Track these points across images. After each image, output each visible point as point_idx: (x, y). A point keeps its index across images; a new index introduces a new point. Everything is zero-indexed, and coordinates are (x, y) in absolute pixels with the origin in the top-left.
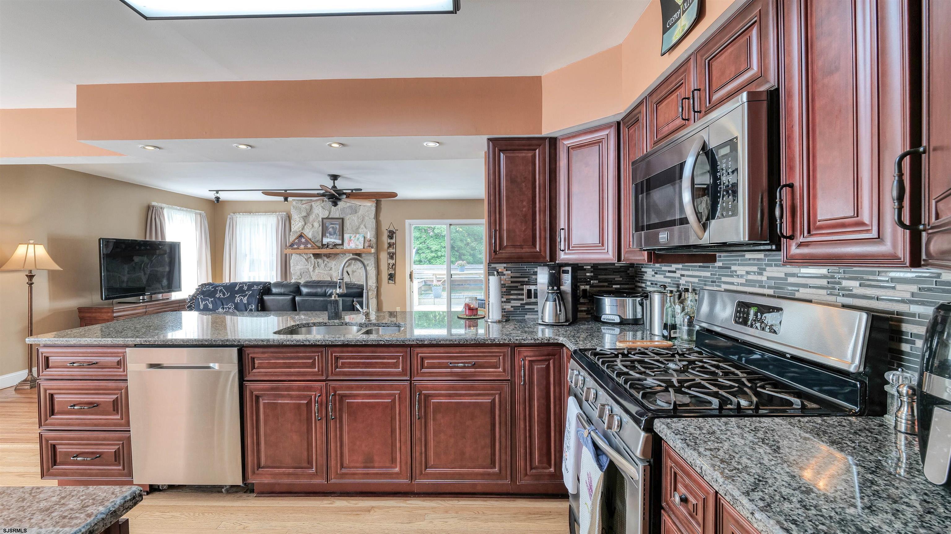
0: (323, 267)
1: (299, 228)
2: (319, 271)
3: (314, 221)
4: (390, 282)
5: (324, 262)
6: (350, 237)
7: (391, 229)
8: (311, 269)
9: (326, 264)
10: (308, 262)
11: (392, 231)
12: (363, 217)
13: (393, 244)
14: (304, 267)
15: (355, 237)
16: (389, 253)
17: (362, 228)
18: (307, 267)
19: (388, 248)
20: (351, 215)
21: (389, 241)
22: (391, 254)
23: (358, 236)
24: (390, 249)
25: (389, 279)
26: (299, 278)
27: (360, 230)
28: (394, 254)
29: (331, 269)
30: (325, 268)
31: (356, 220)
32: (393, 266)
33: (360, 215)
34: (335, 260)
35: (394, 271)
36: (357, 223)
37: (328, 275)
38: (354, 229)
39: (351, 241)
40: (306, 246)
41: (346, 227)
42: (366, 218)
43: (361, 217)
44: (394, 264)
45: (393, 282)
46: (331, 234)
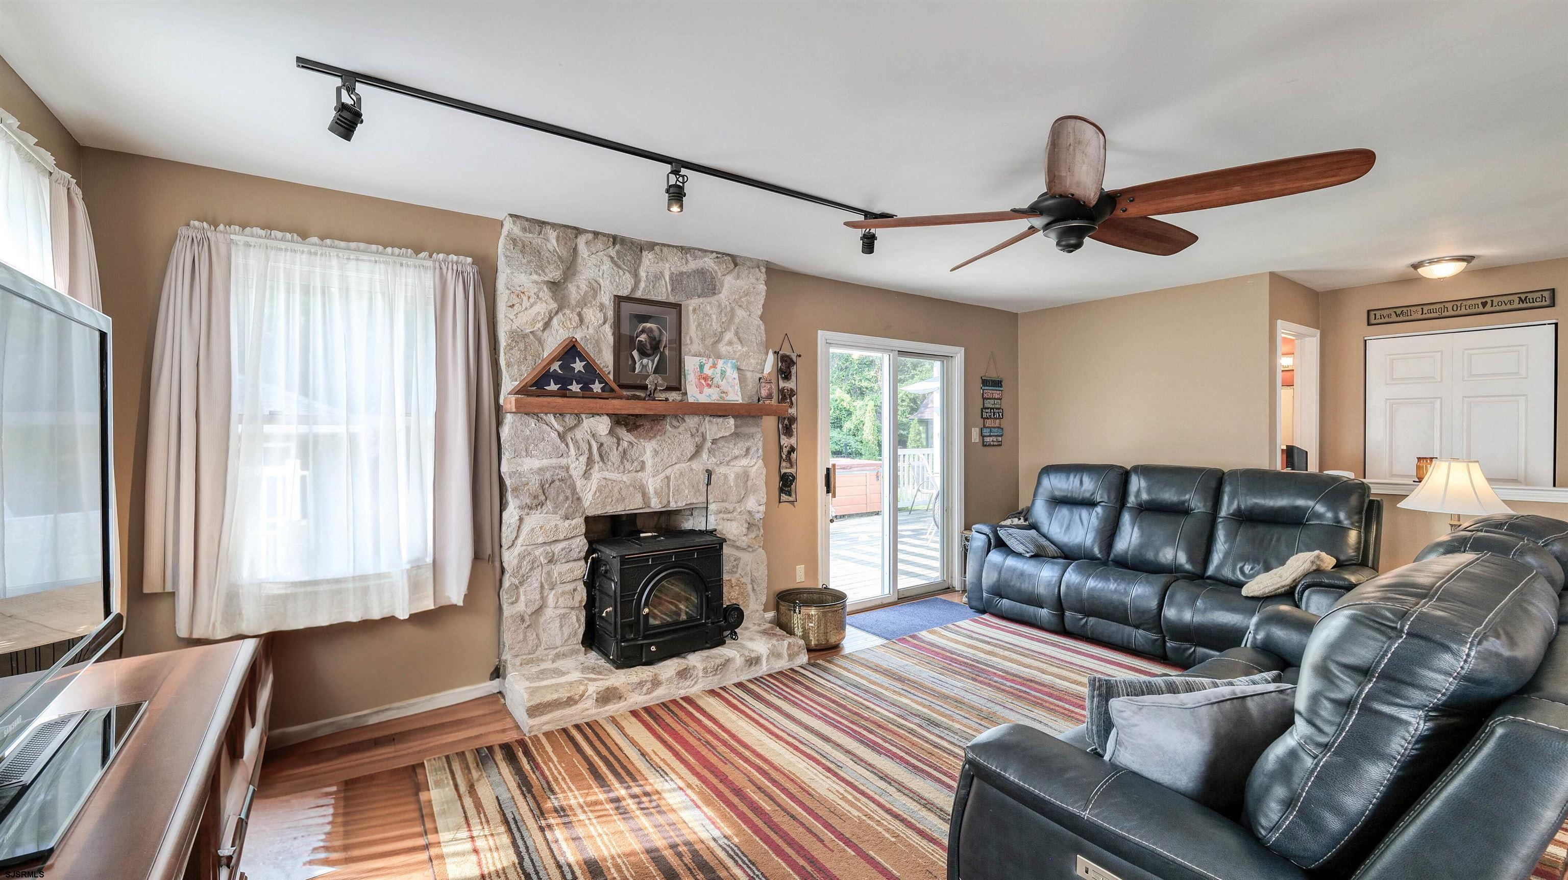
0: (617, 463)
1: (534, 322)
2: (607, 474)
3: (583, 302)
4: (784, 497)
5: (618, 444)
6: (702, 367)
7: (785, 351)
8: (577, 466)
9: (625, 452)
10: (567, 445)
11: (788, 357)
12: (732, 309)
13: (792, 393)
14: (554, 461)
15: (714, 366)
16: (780, 419)
17: (730, 343)
18: (563, 461)
19: (780, 404)
20: (701, 300)
21: (782, 384)
22: (786, 422)
23: (720, 363)
24: (784, 405)
25: (781, 490)
26: (536, 502)
27: (723, 348)
28: (792, 420)
29: (642, 468)
30: (622, 462)
31: (714, 317)
32: (789, 453)
33: (724, 302)
34: (655, 437)
35: (792, 466)
36: (716, 326)
37: (635, 487)
38: (709, 342)
39: (705, 379)
40: (586, 388)
41: (687, 333)
42: (740, 313)
43: (729, 309)
44: (792, 450)
45: (791, 499)
46: (643, 354)
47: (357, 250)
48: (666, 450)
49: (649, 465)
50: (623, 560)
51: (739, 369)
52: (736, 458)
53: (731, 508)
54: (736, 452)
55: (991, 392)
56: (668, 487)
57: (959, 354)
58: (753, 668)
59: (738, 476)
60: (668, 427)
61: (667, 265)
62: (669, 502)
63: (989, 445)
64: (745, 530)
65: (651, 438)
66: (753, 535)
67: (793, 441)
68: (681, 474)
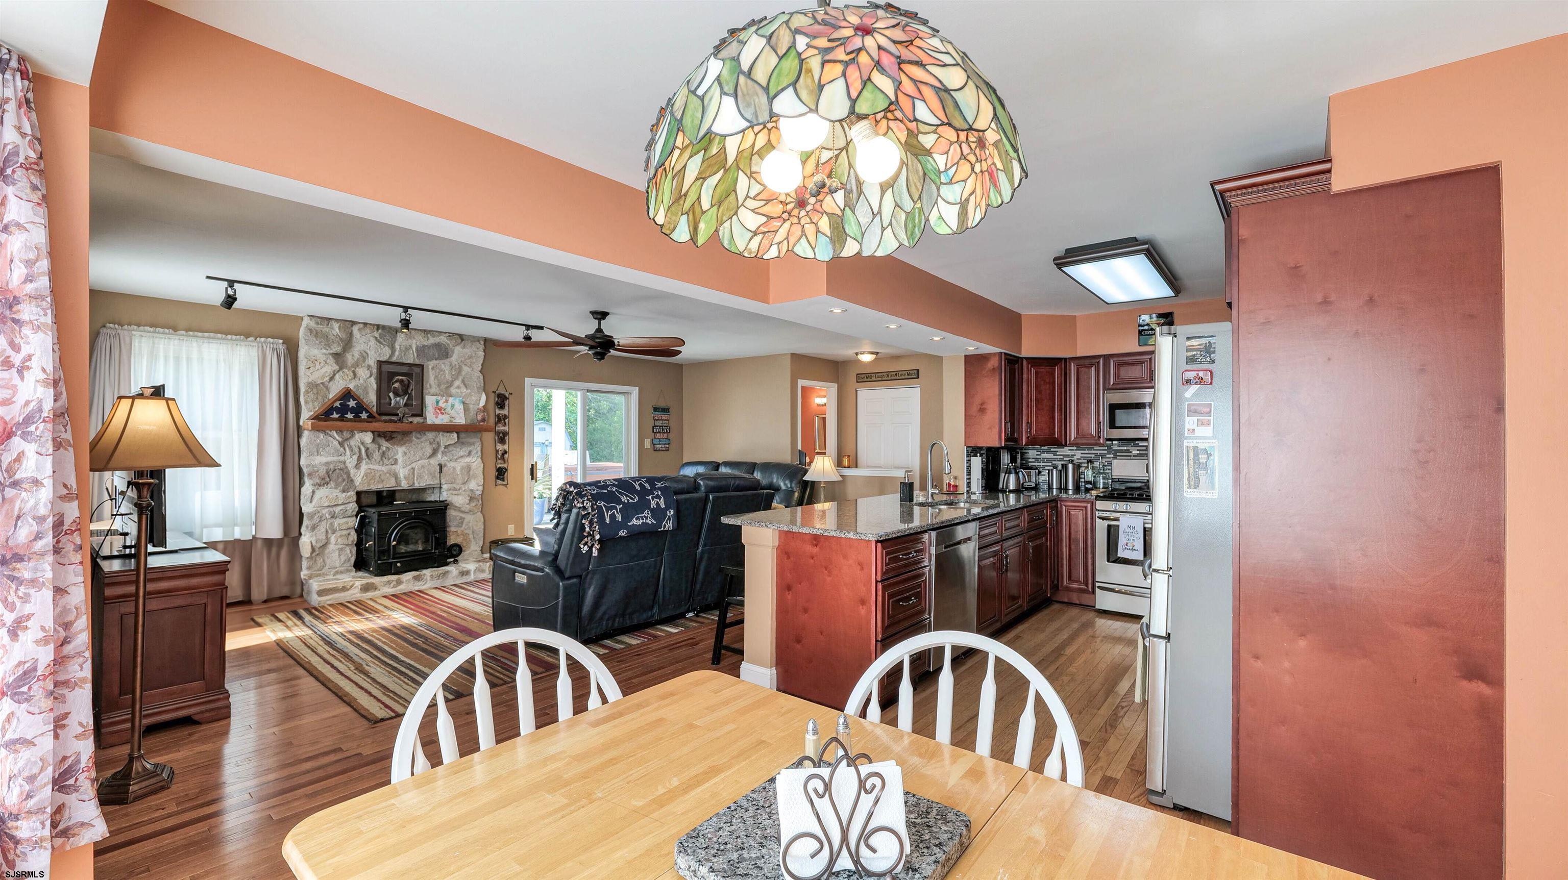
0: (378, 459)
1: (323, 377)
2: (371, 466)
3: (357, 364)
4: (499, 482)
5: (379, 449)
7: (501, 391)
8: (351, 462)
9: (384, 453)
10: (344, 449)
11: (503, 395)
12: (460, 367)
13: (505, 417)
14: (335, 459)
15: (447, 401)
16: (498, 433)
17: (458, 387)
18: (342, 458)
19: (496, 424)
20: (438, 361)
21: (498, 412)
22: (501, 435)
23: (451, 400)
24: (499, 425)
25: (497, 478)
26: (323, 482)
27: (453, 390)
28: (505, 434)
29: (396, 462)
30: (382, 459)
31: (447, 372)
32: (503, 454)
33: (455, 363)
34: (404, 444)
35: (505, 463)
36: (448, 377)
37: (390, 474)
38: (443, 387)
39: (440, 409)
40: (357, 416)
41: (427, 382)
42: (466, 369)
43: (457, 367)
44: (505, 452)
45: (504, 483)
46: (397, 394)
47: (209, 337)
48: (412, 452)
49: (400, 461)
50: (380, 515)
51: (464, 403)
52: (462, 457)
53: (458, 487)
54: (462, 453)
55: (659, 415)
56: (413, 474)
57: (635, 391)
58: (464, 577)
59: (462, 468)
60: (414, 438)
61: (414, 341)
62: (414, 483)
63: (659, 450)
64: (467, 501)
65: (402, 445)
66: (473, 504)
67: (506, 447)
68: (423, 466)
